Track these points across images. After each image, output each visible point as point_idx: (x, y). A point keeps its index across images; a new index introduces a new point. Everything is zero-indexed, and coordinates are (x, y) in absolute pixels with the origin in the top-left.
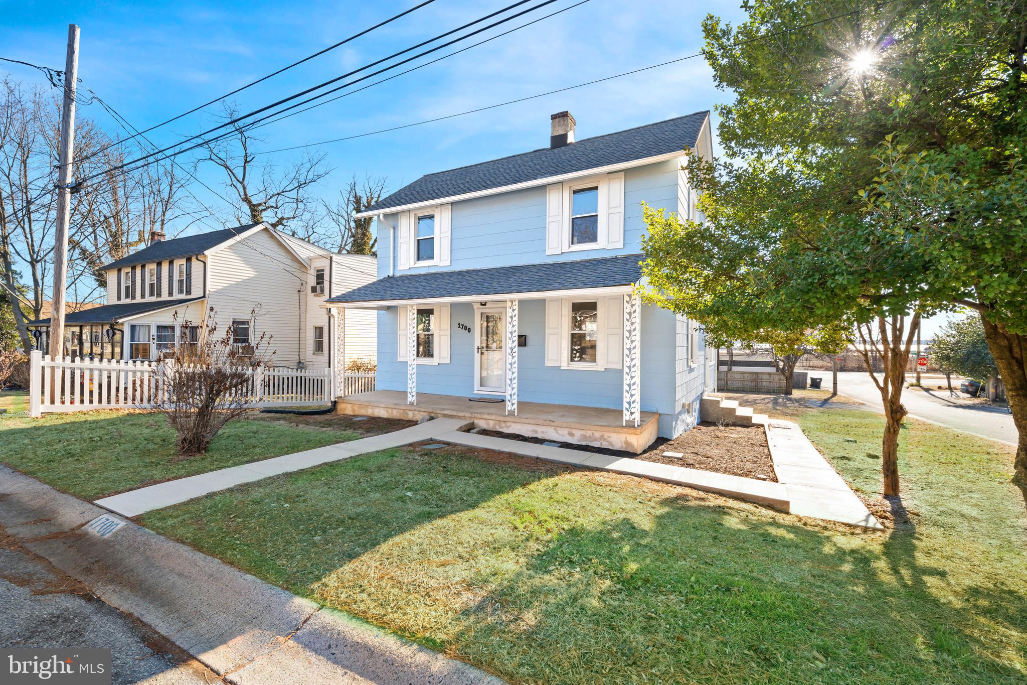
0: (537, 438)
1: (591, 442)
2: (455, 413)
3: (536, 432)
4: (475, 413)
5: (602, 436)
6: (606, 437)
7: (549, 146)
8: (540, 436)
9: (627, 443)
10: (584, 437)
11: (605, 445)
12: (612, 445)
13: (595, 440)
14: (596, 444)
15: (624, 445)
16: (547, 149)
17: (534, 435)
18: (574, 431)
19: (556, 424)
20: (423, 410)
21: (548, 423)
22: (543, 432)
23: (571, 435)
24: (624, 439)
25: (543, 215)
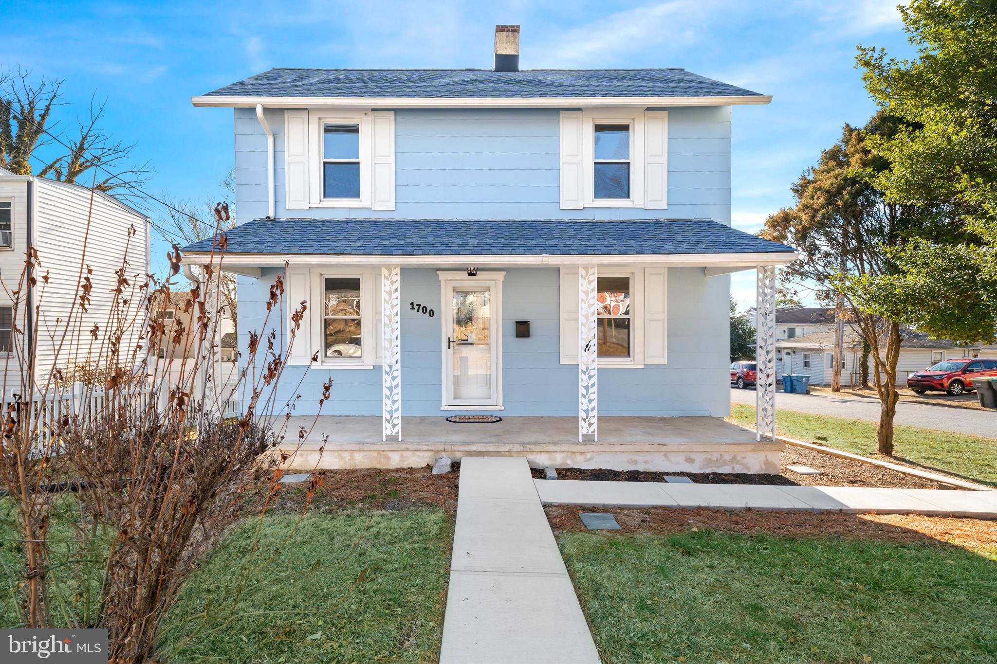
0: (637, 472)
1: (718, 467)
2: (491, 448)
3: (635, 462)
4: (529, 444)
5: (734, 458)
6: (739, 458)
7: (493, 67)
8: (641, 468)
9: (767, 463)
10: (709, 461)
11: (739, 470)
12: (748, 469)
13: (725, 463)
14: (726, 470)
15: (764, 467)
16: (491, 71)
17: (633, 468)
18: (693, 456)
19: (669, 448)
20: (425, 448)
21: (656, 448)
22: (646, 462)
23: (690, 460)
24: (763, 459)
25: (556, 154)
